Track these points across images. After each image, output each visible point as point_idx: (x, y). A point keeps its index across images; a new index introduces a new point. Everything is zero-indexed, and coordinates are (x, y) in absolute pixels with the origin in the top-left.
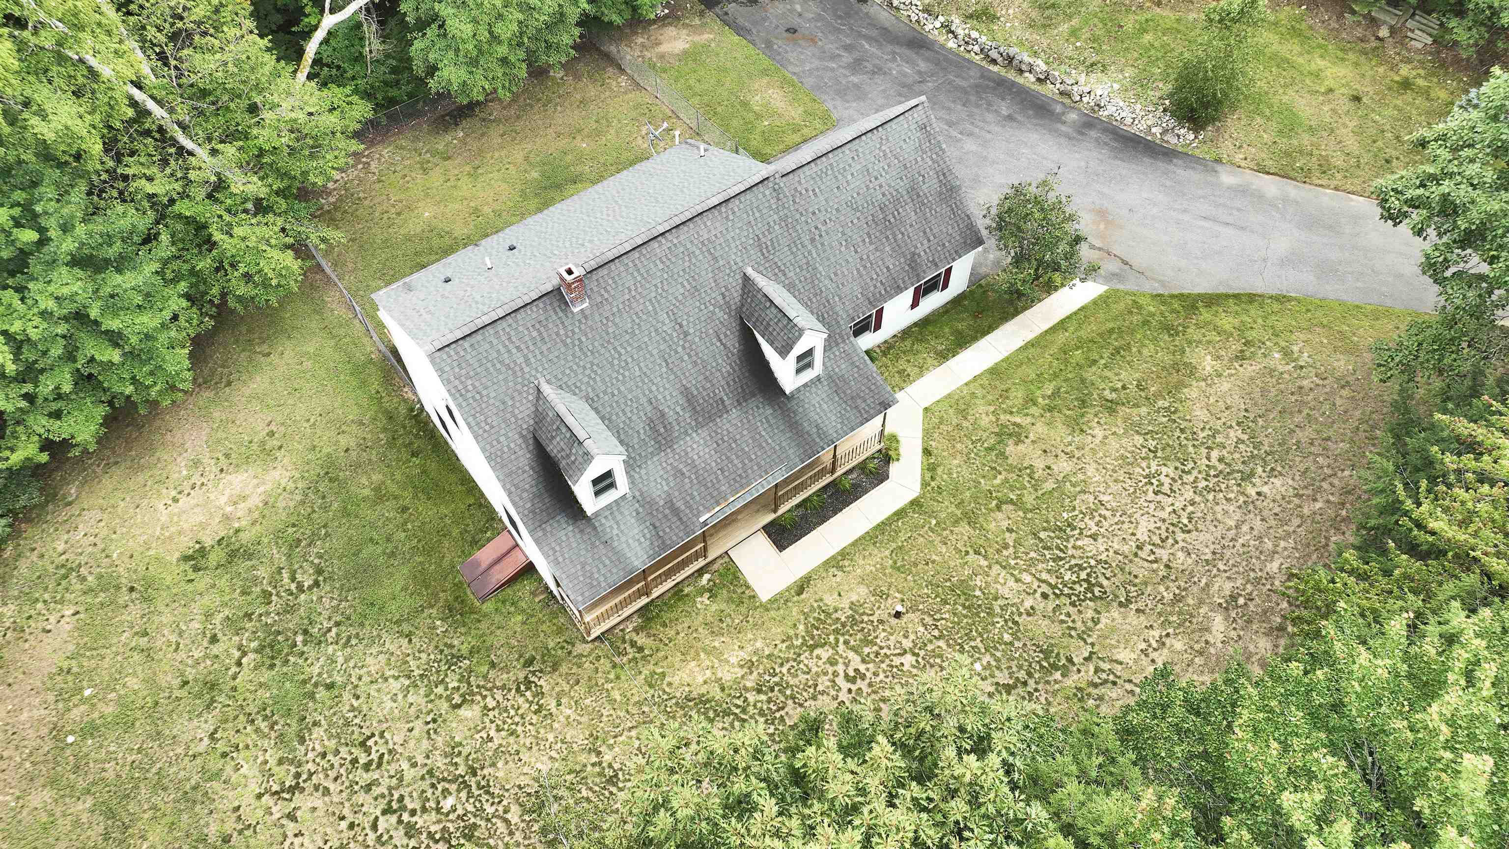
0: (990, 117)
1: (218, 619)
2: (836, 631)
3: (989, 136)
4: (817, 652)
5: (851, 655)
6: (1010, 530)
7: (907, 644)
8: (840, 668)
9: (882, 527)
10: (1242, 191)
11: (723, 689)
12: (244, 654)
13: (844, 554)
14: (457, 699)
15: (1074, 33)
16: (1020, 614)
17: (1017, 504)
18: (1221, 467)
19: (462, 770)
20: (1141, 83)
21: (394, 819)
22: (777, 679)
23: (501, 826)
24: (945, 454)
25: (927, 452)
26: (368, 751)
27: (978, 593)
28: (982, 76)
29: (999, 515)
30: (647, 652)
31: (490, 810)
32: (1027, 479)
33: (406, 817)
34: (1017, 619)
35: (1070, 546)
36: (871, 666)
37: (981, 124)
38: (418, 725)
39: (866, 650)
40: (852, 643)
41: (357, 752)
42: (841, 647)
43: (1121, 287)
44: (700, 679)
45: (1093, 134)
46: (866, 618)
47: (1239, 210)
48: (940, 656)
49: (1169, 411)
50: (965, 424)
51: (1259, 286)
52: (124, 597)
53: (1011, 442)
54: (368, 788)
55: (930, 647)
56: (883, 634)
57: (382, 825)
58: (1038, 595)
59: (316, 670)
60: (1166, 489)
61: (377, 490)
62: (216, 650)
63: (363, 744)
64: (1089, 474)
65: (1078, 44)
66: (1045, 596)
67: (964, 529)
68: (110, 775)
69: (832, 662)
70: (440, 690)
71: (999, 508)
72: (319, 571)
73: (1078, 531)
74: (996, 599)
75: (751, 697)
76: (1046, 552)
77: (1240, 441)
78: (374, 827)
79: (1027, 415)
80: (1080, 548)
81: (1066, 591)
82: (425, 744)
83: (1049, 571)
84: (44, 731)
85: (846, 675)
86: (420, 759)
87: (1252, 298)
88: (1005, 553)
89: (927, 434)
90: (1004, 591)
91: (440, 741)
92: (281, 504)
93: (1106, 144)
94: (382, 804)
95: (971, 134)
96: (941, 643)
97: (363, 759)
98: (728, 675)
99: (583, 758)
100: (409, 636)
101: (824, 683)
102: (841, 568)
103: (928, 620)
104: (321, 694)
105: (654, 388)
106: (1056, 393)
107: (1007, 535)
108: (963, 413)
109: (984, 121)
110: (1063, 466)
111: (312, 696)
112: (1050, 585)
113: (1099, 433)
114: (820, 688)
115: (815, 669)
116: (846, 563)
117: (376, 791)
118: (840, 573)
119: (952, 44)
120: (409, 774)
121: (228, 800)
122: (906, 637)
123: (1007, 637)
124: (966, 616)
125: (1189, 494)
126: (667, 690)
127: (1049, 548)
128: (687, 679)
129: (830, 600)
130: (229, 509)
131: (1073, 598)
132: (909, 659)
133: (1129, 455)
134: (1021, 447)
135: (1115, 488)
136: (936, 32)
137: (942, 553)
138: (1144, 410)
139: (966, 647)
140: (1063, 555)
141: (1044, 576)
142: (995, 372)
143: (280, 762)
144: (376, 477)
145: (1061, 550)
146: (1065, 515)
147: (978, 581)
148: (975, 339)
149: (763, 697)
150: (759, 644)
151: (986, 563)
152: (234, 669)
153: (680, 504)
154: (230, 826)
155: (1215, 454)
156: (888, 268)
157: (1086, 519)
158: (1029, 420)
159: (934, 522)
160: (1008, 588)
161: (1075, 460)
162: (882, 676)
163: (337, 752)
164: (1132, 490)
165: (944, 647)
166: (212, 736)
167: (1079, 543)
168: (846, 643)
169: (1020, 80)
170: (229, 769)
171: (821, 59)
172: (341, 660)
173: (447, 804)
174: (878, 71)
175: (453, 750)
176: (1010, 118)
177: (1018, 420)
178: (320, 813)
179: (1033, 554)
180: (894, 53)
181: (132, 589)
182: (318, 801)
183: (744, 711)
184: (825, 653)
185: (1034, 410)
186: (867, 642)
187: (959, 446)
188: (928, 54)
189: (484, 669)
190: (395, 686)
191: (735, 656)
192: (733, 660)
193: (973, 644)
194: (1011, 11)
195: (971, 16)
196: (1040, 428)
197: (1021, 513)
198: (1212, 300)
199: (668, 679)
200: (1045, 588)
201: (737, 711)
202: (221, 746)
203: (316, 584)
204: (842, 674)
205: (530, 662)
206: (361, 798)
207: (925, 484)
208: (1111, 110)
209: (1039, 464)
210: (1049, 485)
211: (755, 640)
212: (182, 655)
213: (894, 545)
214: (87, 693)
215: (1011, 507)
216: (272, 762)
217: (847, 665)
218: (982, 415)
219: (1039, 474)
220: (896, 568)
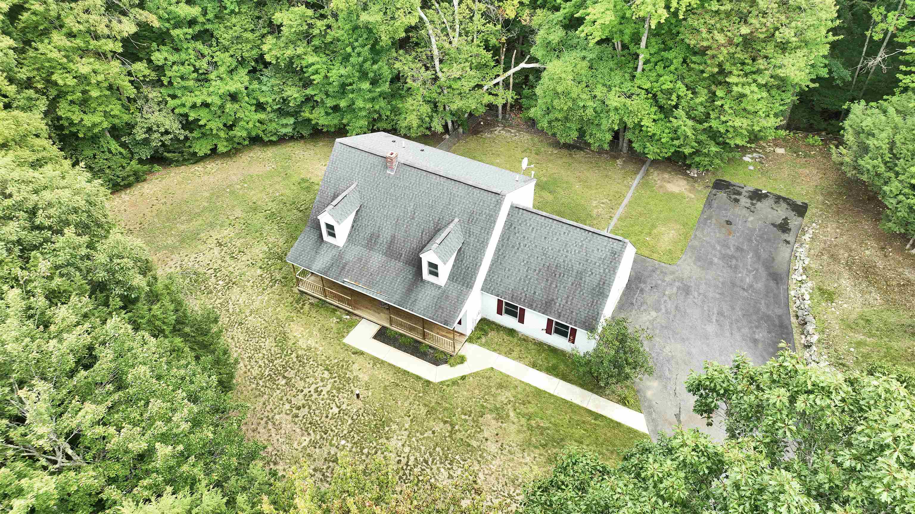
0: (746, 330)
1: (281, 198)
2: (339, 376)
3: (728, 335)
4: (326, 372)
5: (329, 386)
6: (434, 432)
7: (344, 407)
8: (321, 384)
9: (406, 373)
11: (293, 344)
12: (270, 210)
13: (383, 362)
14: (263, 266)
16: (383, 453)
17: (453, 431)
22: (306, 361)
24: (468, 386)
25: (463, 378)
26: (237, 254)
27: (387, 429)
29: (441, 424)
30: (301, 311)
32: (473, 431)
34: (379, 452)
35: (438, 465)
36: (326, 396)
37: (735, 328)
38: (251, 261)
39: (334, 391)
40: (336, 384)
42: (332, 380)
44: (295, 334)
46: (351, 385)
48: (343, 424)
50: (493, 390)
52: (283, 174)
53: (494, 415)
54: (223, 261)
55: (346, 417)
56: (346, 395)
58: (398, 458)
59: (267, 228)
62: (269, 203)
63: (240, 252)
64: (494, 462)
65: (852, 350)
66: (399, 462)
67: (423, 410)
68: (217, 204)
69: (323, 380)
70: (266, 260)
71: (445, 422)
73: (450, 467)
74: (387, 439)
75: (294, 355)
76: (428, 454)
79: (518, 418)
80: (439, 471)
81: (407, 472)
82: (243, 267)
83: (416, 459)
85: (318, 388)
88: (418, 434)
89: (475, 375)
90: (393, 441)
95: (721, 326)
96: (350, 421)
98: (302, 343)
99: (247, 311)
101: (311, 380)
102: (374, 364)
103: (361, 411)
105: (385, 224)
106: (543, 428)
107: (431, 432)
108: (500, 387)
109: (739, 329)
110: (492, 447)
112: (408, 462)
113: (528, 459)
114: (307, 380)
115: (316, 374)
116: (378, 366)
118: (371, 365)
120: (230, 268)
121: (214, 233)
122: (348, 405)
123: (366, 451)
124: (370, 428)
126: (287, 325)
127: (431, 454)
128: (294, 330)
129: (355, 367)
131: (404, 477)
132: (336, 410)
133: (520, 481)
134: (494, 422)
135: (492, 479)
136: (794, 281)
137: (403, 405)
139: (352, 433)
140: (430, 463)
141: (412, 458)
142: (539, 393)
143: (230, 238)
145: (433, 462)
146: (457, 457)
147: (394, 427)
148: (557, 376)
149: (295, 360)
150: (321, 348)
151: (407, 427)
152: (263, 211)
153: (347, 268)
154: (204, 238)
156: (535, 293)
157: (460, 469)
158: (516, 420)
159: (421, 395)
160: (396, 442)
161: (500, 452)
162: (323, 402)
163: (236, 248)
164: (495, 489)
165: (348, 424)
166: (236, 218)
167: (442, 470)
168: (335, 382)
169: (796, 336)
170: (225, 228)
171: (718, 242)
172: (272, 231)
174: (733, 268)
175: (242, 274)
176: (755, 341)
177: (512, 414)
178: (213, 255)
179: (423, 448)
180: (757, 270)
181: (286, 174)
182: (217, 252)
183: (286, 356)
184: (326, 375)
185: (523, 421)
186: (338, 390)
187: (477, 392)
188: (772, 284)
189: (278, 268)
190: (265, 249)
191: (312, 342)
192: (309, 342)
193: (355, 436)
194: (845, 306)
195: (820, 289)
196: (513, 428)
197: (447, 434)
199: (291, 323)
200: (404, 461)
201: (285, 353)
202: (233, 222)
204: (318, 386)
205: (285, 278)
206: (219, 261)
207: (442, 383)
209: (486, 434)
210: (474, 443)
211: (323, 346)
212: (265, 197)
213: (398, 382)
215: (449, 429)
216: (230, 236)
217: (323, 386)
218: (504, 396)
219: (480, 436)
220: (385, 387)
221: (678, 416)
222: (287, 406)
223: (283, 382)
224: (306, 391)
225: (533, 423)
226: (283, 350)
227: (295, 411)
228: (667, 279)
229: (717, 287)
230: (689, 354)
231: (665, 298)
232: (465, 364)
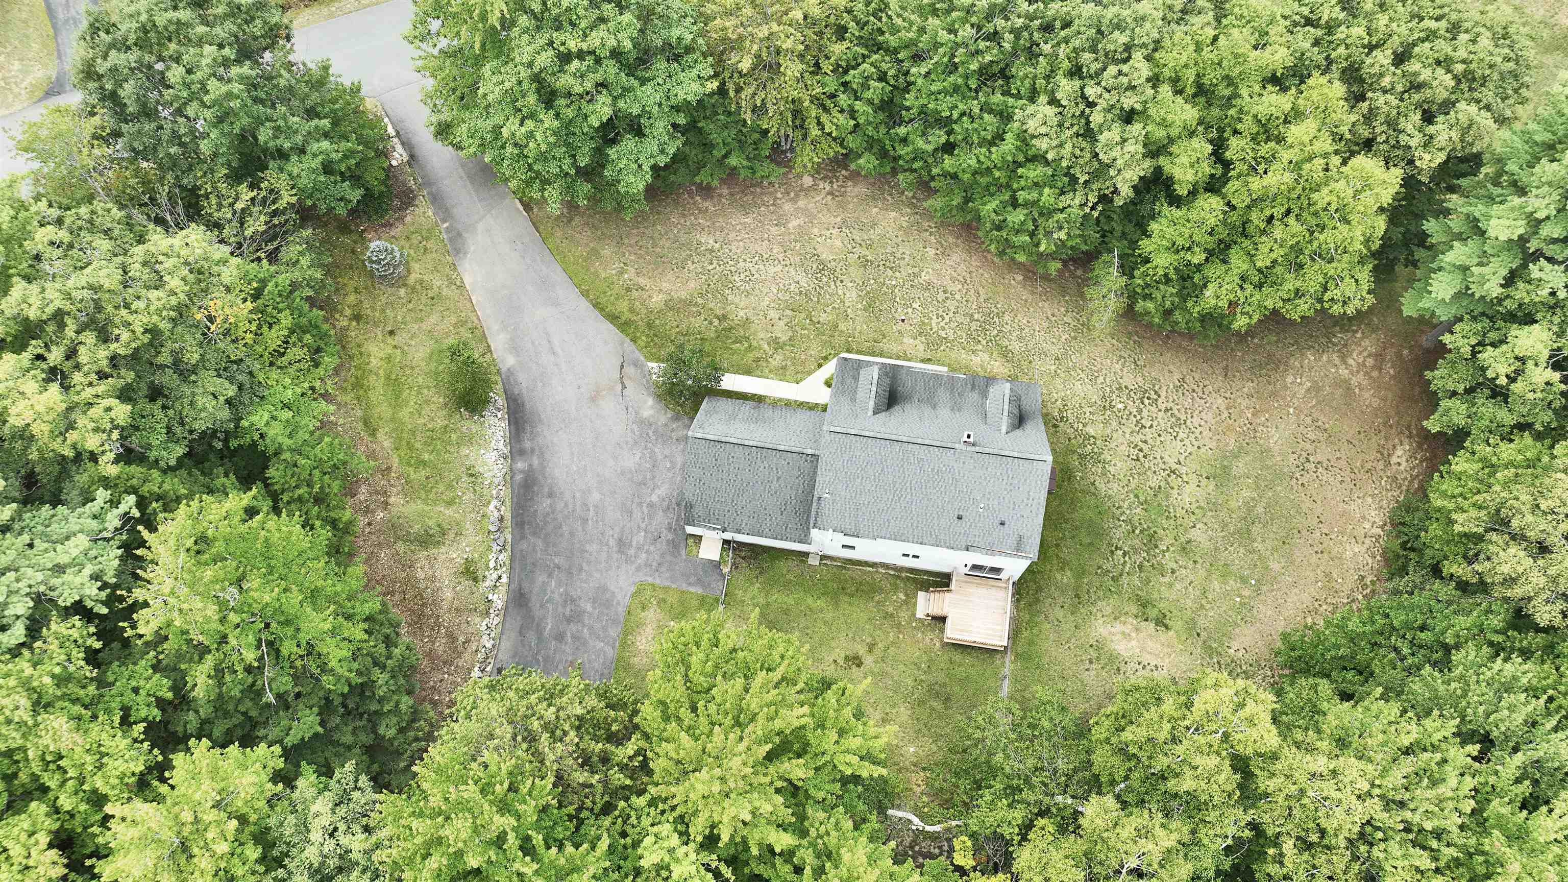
0: (560, 506)
1: (1166, 580)
2: (930, 336)
3: (578, 495)
4: (945, 336)
5: (934, 325)
6: (825, 312)
7: (910, 310)
8: (942, 324)
9: (873, 354)
10: (515, 349)
12: (1164, 551)
13: (898, 358)
14: (1092, 440)
15: (450, 503)
16: (858, 284)
17: (809, 317)
18: (715, 262)
19: (1108, 413)
20: (469, 440)
21: (1143, 421)
22: (969, 340)
23: (1108, 380)
24: (813, 359)
25: (820, 366)
26: (1137, 455)
27: (864, 303)
28: (523, 537)
29: (821, 320)
31: (1108, 389)
32: (793, 322)
33: (1139, 417)
34: (861, 284)
35: (810, 288)
36: (931, 315)
37: (570, 506)
38: (1113, 445)
39: (926, 321)
40: (929, 327)
41: (1142, 459)
42: (934, 330)
43: (642, 358)
45: (527, 445)
46: (915, 331)
47: (533, 343)
48: (902, 297)
49: (701, 295)
50: (789, 363)
51: (584, 305)
52: (1204, 634)
53: (781, 341)
54: (1145, 442)
55: (903, 302)
56: (914, 320)
57: (1148, 425)
58: (844, 284)
59: (1138, 510)
60: (748, 273)
61: (1062, 569)
62: (1175, 566)
63: (1138, 460)
64: (768, 303)
65: (459, 495)
66: (842, 281)
67: (842, 326)
68: (1242, 550)
69: (943, 329)
70: (1096, 450)
71: (818, 322)
72: (1112, 552)
73: (801, 289)
74: (860, 296)
75: (984, 342)
76: (822, 293)
77: (693, 263)
78: (1151, 426)
79: (760, 345)
80: (807, 284)
81: (832, 276)
82: (1115, 436)
83: (829, 287)
84: (1262, 597)
85: (943, 320)
86: (1120, 432)
87: (596, 305)
88: (837, 306)
89: (810, 373)
90: (854, 295)
91: (1109, 431)
92: (1109, 610)
93: (532, 432)
94: (1143, 431)
95: (585, 505)
96: (898, 300)
97: (1141, 455)
98: (986, 357)
99: (1062, 375)
100: (1093, 484)
101: (953, 325)
102: (905, 354)
103: (893, 310)
104: (1142, 498)
106: (735, 342)
107: (828, 311)
108: (784, 368)
109: (566, 505)
110: (773, 314)
111: (1146, 501)
112: (835, 283)
113: (742, 313)
114: (956, 324)
115: (952, 331)
117: (1144, 438)
118: (907, 352)
119: (504, 579)
120: (1128, 431)
121: (1201, 494)
122: (908, 313)
123: (872, 282)
124: (878, 300)
125: (742, 264)
127: (819, 293)
129: (921, 347)
130: (1134, 635)
131: (832, 272)
132: (914, 305)
133: (743, 295)
134: (779, 335)
135: (765, 291)
137: (860, 326)
138: (711, 305)
139: (890, 291)
140: (817, 287)
141: (833, 287)
142: (748, 372)
143: (1172, 488)
144: (1058, 576)
145: (815, 289)
146: (797, 298)
147: (859, 306)
149: (980, 339)
150: (964, 356)
151: (849, 309)
152: (1172, 549)
153: (969, 386)
154: (1204, 482)
155: (710, 267)
157: (792, 290)
158: (761, 342)
159: (850, 339)
160: (852, 296)
161: (766, 312)
162: (930, 309)
163: (1149, 468)
164: (760, 284)
166: (1194, 527)
168: (931, 330)
169: (508, 516)
170: (1194, 506)
171: (585, 644)
172: (1127, 503)
173: (1121, 406)
174: (569, 600)
175: (1106, 423)
176: (551, 495)
177: (766, 347)
178: (1168, 453)
179: (828, 297)
180: (542, 606)
181: (1198, 635)
182: (1167, 458)
183: (991, 340)
184: (943, 333)
185: (754, 344)
186: (923, 323)
188: (525, 585)
189: (1073, 441)
190: (1112, 469)
191: (977, 360)
194: (454, 556)
195: (475, 580)
196: (761, 335)
197: (813, 313)
198: (613, 318)
200: (838, 283)
201: (994, 343)
202: (1193, 518)
203: (1117, 548)
204: (944, 322)
205: (1055, 426)
206: (1150, 441)
208: (501, 445)
209: (782, 323)
210: (788, 313)
212: (1191, 577)
214: (1238, 599)
215: (813, 319)
216: (1175, 492)
217: (939, 323)
218: (777, 360)
219: (786, 320)
220: (884, 336)
221: (624, 387)
222: (958, 297)
223: (976, 316)
224: (951, 314)
225: (746, 345)
226: (998, 345)
227: (948, 295)
228: (644, 556)
229: (589, 563)
230: (615, 458)
231: (643, 526)
232: (823, 381)
